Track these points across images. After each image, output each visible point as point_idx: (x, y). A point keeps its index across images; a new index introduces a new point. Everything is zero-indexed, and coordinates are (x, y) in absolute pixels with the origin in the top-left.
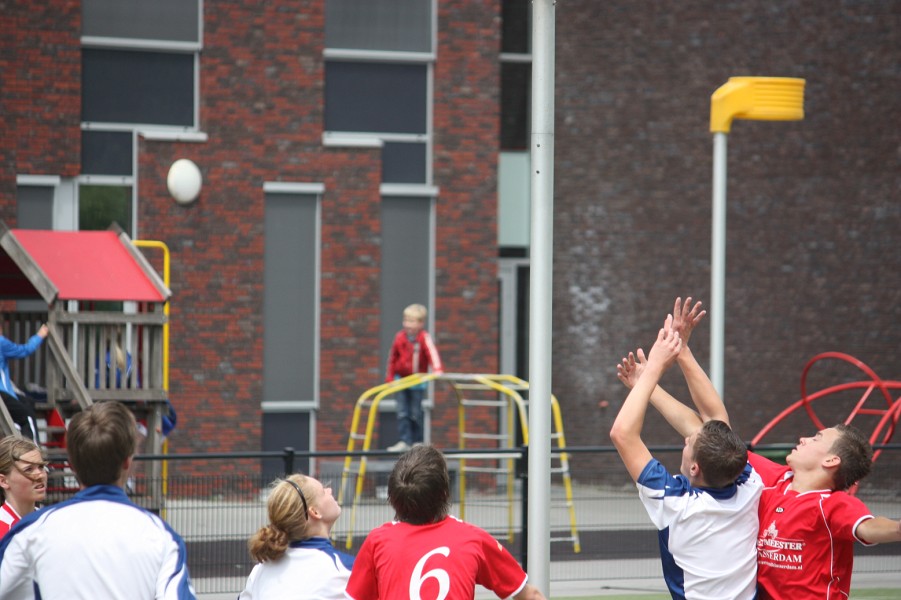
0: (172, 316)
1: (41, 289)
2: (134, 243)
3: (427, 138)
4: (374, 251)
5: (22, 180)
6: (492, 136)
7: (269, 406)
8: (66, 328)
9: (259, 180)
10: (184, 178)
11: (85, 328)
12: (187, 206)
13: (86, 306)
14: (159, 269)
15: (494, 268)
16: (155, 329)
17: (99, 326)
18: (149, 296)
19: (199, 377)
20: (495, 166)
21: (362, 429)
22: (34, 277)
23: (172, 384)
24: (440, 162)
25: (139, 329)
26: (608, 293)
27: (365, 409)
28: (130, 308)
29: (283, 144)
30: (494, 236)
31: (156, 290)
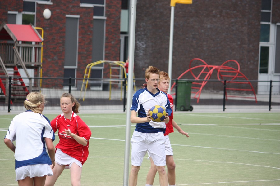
0: (43, 45)
1: (13, 38)
2: (35, 28)
3: (104, 5)
4: (91, 32)
5: (9, 12)
6: (119, 5)
7: (66, 67)
8: (19, 47)
9: (65, 14)
10: (47, 13)
11: (23, 47)
12: (48, 20)
13: (23, 42)
14: (41, 34)
15: (119, 37)
16: (39, 48)
17: (26, 47)
18: (38, 40)
19: (49, 60)
20: (120, 13)
21: (87, 73)
22: (11, 35)
23: (43, 61)
24: (107, 11)
25: (36, 48)
26: (145, 43)
27: (88, 69)
28: (34, 43)
29: (71, 6)
30: (119, 29)
31: (40, 39)
